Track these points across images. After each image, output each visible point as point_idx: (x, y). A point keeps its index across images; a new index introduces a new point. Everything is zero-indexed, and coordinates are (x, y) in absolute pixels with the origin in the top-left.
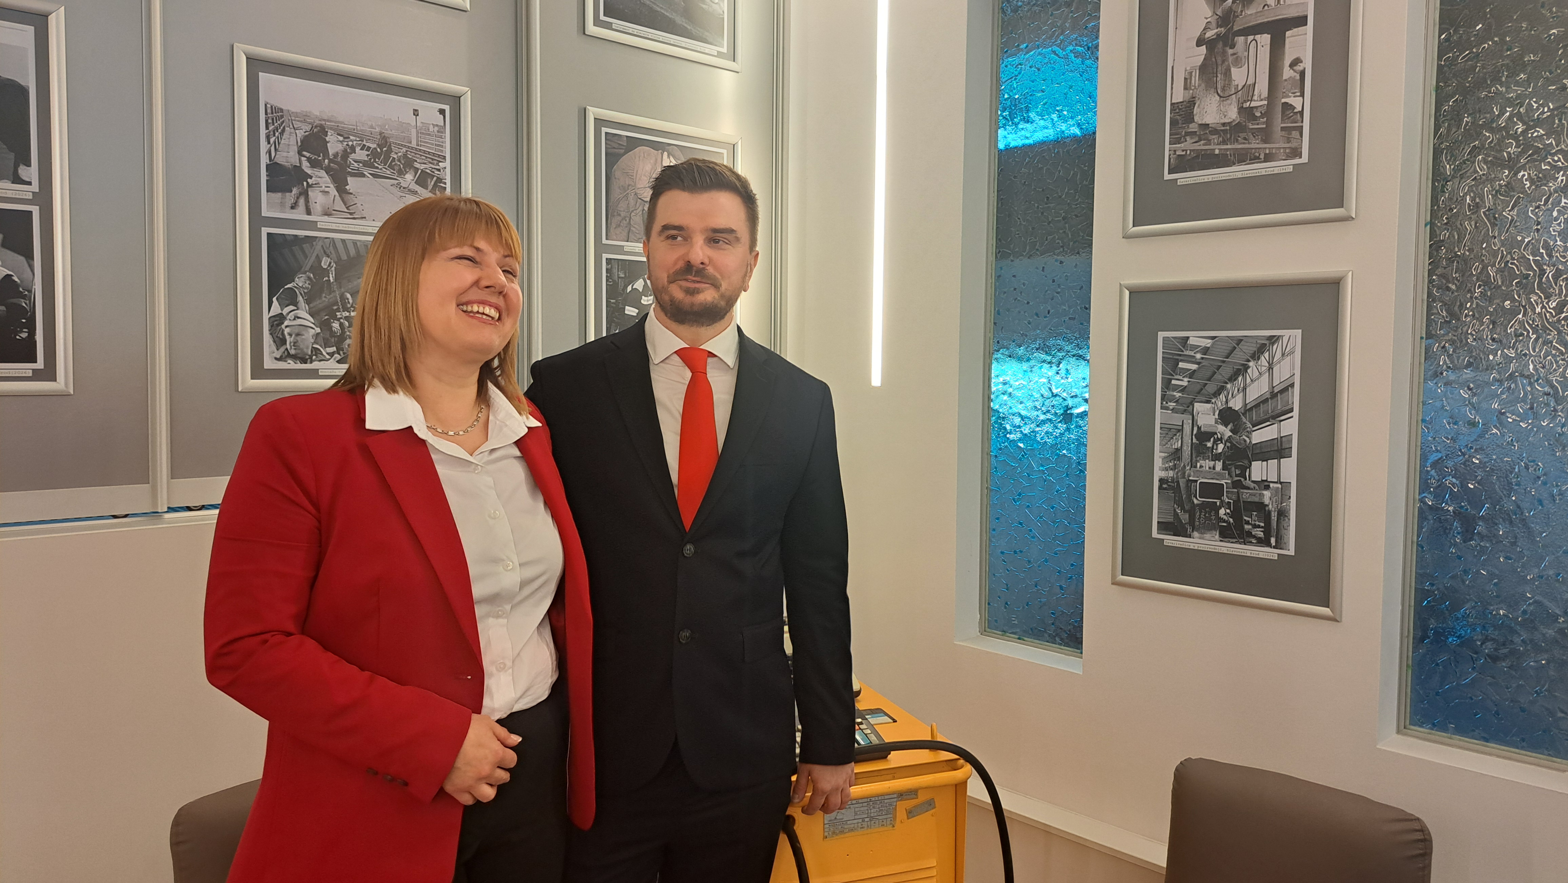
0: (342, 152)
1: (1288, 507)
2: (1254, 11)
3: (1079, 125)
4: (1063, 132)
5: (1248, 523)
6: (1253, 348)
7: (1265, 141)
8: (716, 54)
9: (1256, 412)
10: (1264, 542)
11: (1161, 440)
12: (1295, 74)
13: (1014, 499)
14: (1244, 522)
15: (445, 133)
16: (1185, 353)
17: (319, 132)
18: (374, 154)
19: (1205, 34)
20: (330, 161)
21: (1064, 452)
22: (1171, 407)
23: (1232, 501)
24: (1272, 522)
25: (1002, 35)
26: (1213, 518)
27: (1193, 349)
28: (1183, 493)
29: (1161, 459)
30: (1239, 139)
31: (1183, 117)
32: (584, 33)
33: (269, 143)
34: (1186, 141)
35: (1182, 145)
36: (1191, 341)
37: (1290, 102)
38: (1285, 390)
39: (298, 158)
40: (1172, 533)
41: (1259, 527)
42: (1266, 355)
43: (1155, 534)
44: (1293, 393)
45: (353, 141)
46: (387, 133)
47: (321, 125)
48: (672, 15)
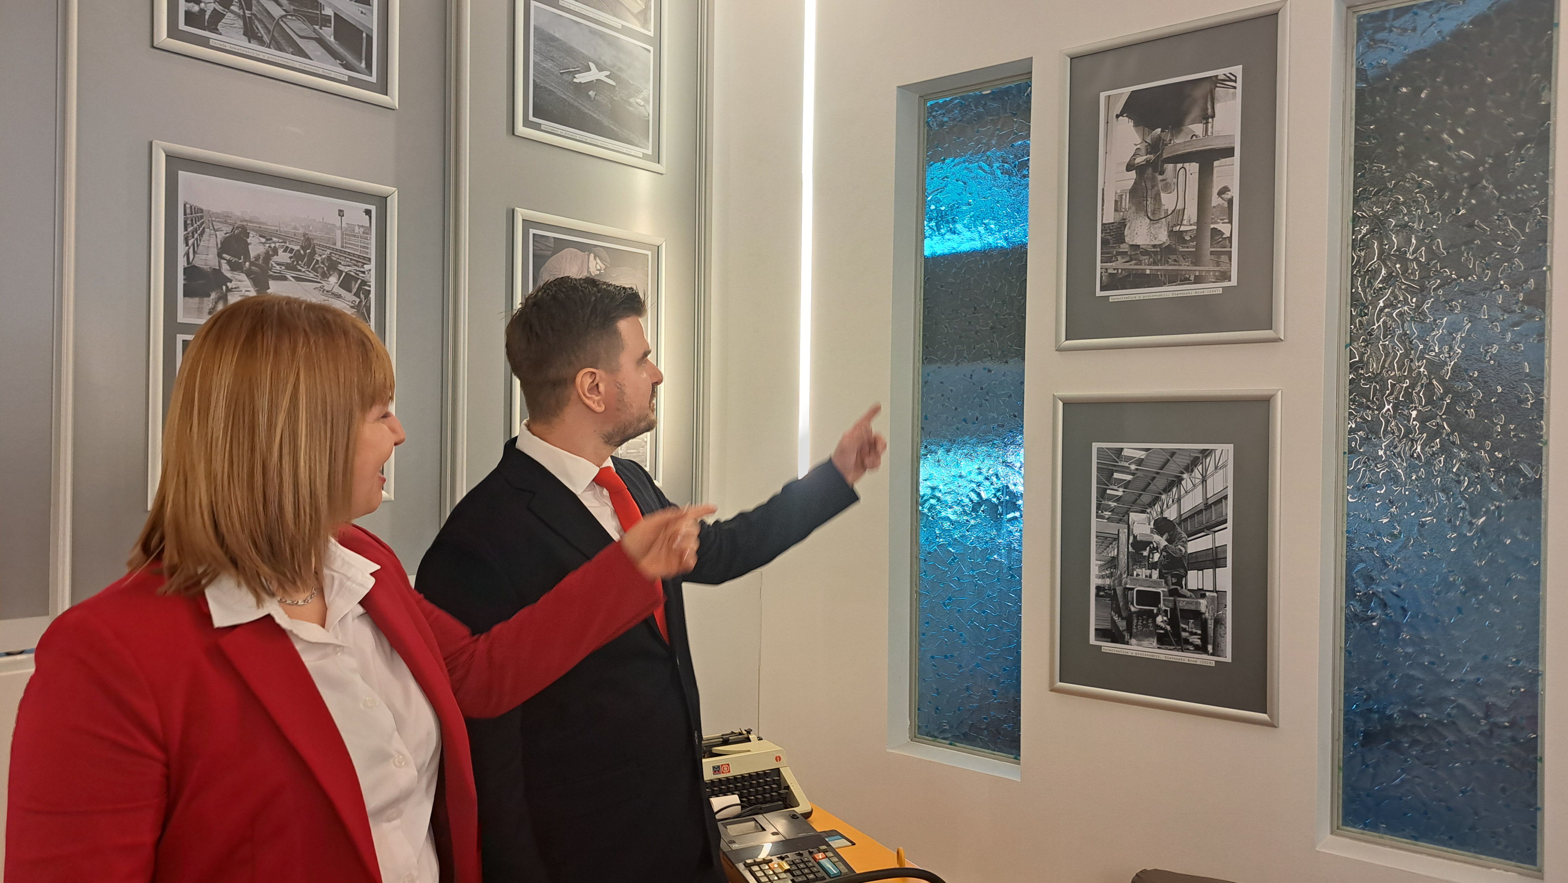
0: (264, 255)
1: (1224, 615)
2: (1183, 141)
3: (1006, 239)
4: (990, 244)
5: (1185, 630)
6: (1187, 461)
7: (1195, 264)
8: (641, 156)
9: (1190, 522)
10: (1201, 649)
11: (1097, 549)
12: (1223, 202)
13: (944, 603)
14: (1181, 630)
15: (371, 235)
16: (1119, 464)
17: (240, 233)
18: (297, 257)
19: (1135, 159)
20: (252, 264)
21: (995, 556)
22: (1107, 516)
23: (1169, 609)
24: (1209, 629)
25: (927, 148)
26: (1151, 625)
27: (1126, 460)
28: (1120, 600)
29: (1097, 567)
30: (1170, 260)
31: (1114, 238)
32: (513, 134)
33: (187, 245)
34: (1117, 260)
35: (1114, 264)
36: (1125, 453)
37: (1219, 229)
38: (1219, 501)
39: (217, 260)
40: (1110, 640)
41: (1196, 634)
42: (1200, 467)
43: (1093, 641)
44: (1226, 505)
45: (275, 243)
46: (311, 235)
47: (243, 226)
48: (599, 116)
